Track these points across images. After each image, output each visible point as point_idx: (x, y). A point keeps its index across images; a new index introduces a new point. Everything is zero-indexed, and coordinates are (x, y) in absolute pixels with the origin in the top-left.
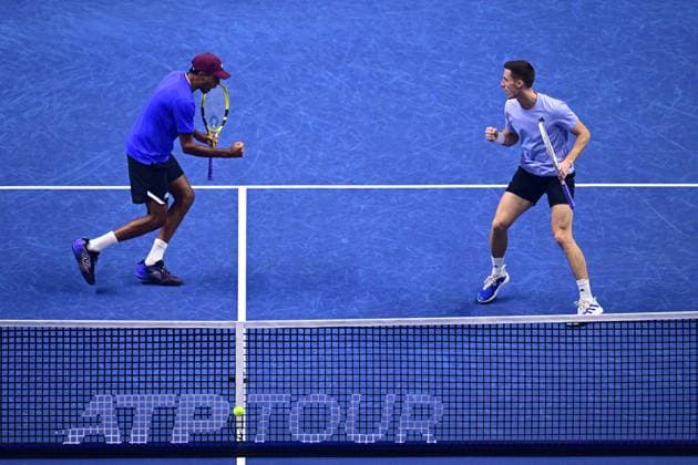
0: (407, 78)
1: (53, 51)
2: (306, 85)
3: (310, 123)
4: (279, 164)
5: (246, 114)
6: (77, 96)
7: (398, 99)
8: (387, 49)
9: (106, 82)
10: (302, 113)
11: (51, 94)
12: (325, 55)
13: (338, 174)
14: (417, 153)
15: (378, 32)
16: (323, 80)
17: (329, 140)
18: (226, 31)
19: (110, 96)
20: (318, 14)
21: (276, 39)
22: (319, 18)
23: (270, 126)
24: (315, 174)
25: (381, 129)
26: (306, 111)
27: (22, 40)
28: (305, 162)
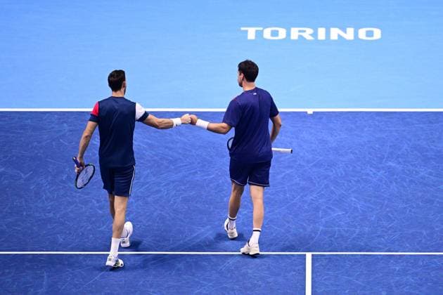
0: (431, 174)
1: (170, 153)
2: (356, 179)
3: (359, 206)
4: (336, 236)
5: (312, 200)
6: (188, 185)
7: (424, 189)
8: (415, 152)
9: (209, 175)
10: (354, 199)
11: (168, 184)
12: (369, 156)
13: (379, 243)
14: (437, 229)
15: (410, 140)
16: (368, 175)
17: (373, 219)
18: (297, 138)
19: (211, 185)
20: (365, 126)
21: (334, 145)
22: (366, 129)
23: (330, 208)
24: (362, 244)
25: (410, 211)
26: (355, 198)
27: (147, 144)
28: (355, 235)
